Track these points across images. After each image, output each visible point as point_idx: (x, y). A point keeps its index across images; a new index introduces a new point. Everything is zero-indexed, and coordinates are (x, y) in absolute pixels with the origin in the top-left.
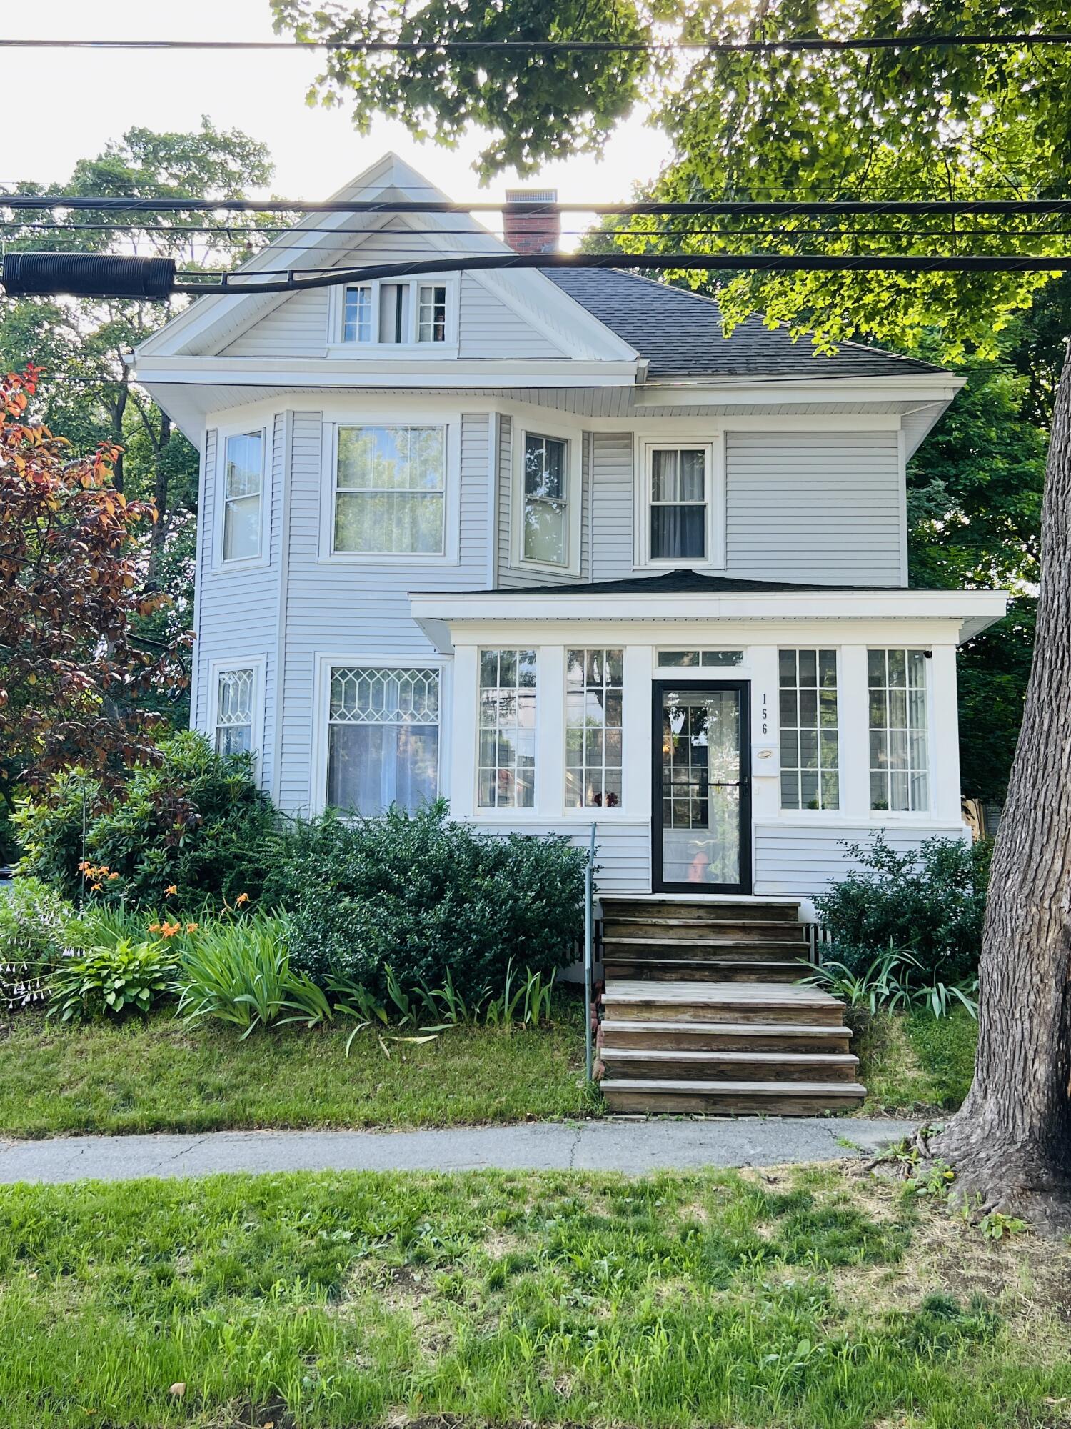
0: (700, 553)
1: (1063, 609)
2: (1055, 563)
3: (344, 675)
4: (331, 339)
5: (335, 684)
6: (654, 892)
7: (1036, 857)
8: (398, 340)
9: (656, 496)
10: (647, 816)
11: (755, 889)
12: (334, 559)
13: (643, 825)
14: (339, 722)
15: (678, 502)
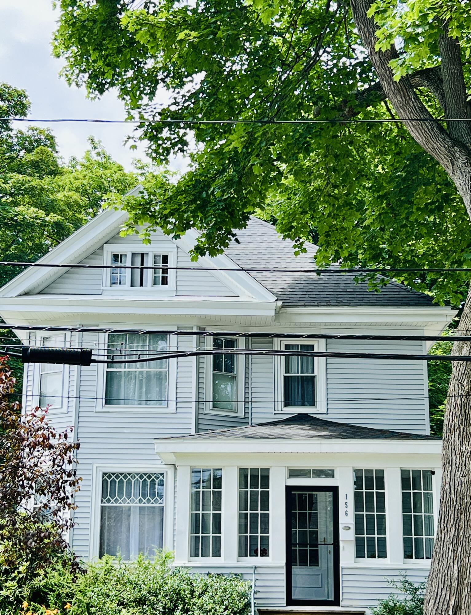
0: (312, 403)
1: (449, 490)
2: (446, 471)
3: (109, 477)
4: (104, 285)
5: (104, 482)
6: (287, 605)
7: (439, 594)
8: (141, 285)
9: (287, 371)
10: (283, 562)
11: (341, 603)
12: (105, 410)
13: (281, 568)
14: (107, 504)
15: (300, 375)
